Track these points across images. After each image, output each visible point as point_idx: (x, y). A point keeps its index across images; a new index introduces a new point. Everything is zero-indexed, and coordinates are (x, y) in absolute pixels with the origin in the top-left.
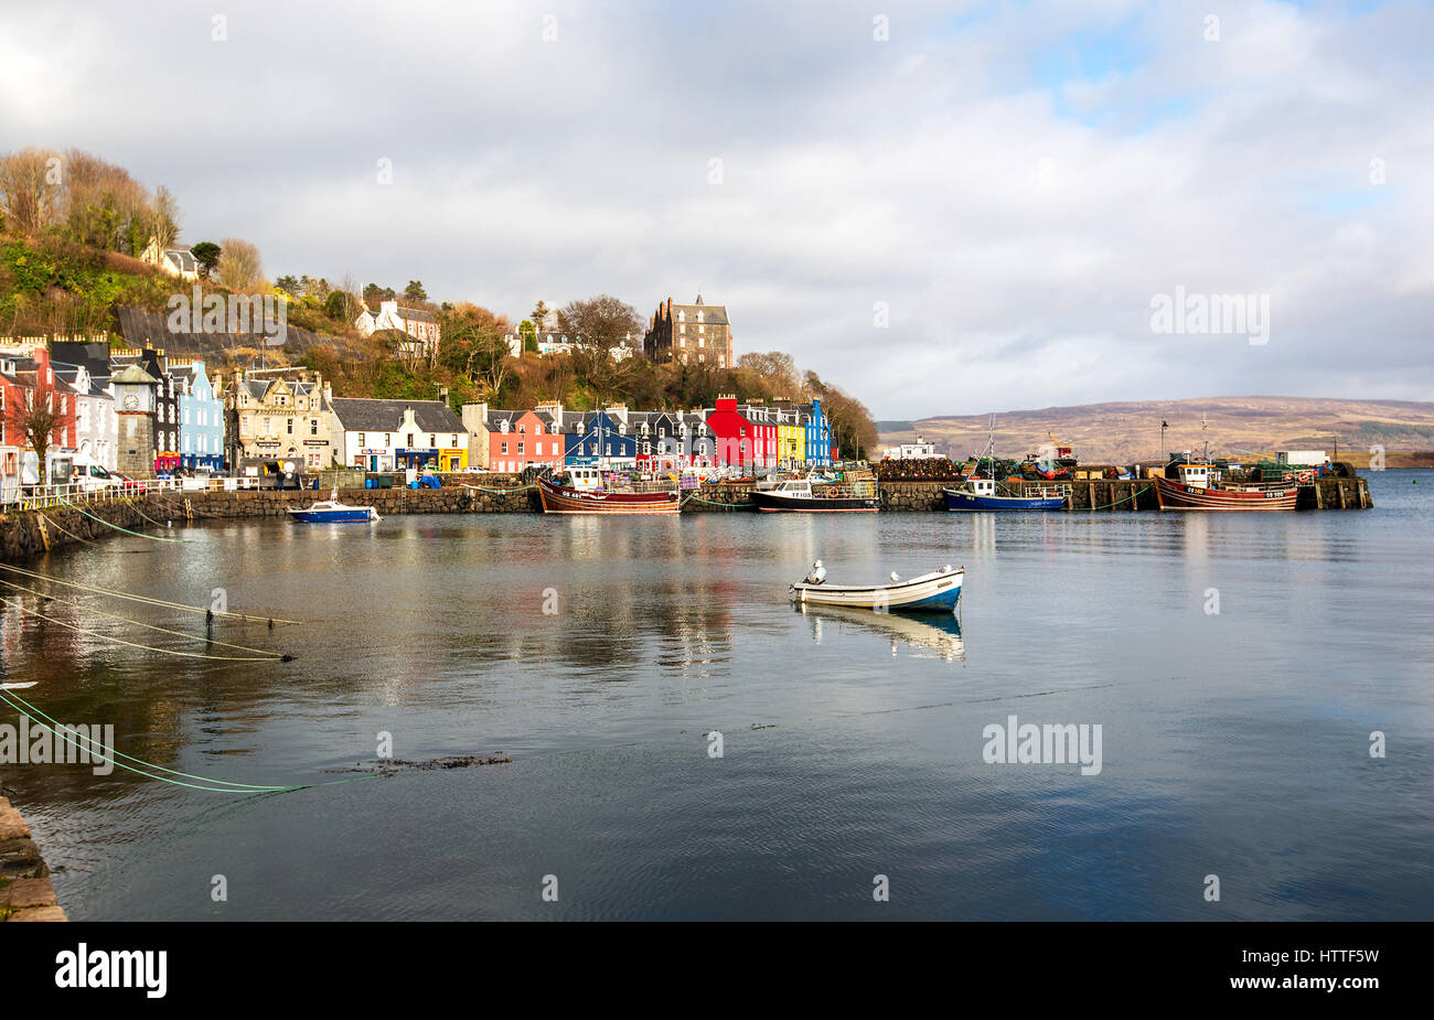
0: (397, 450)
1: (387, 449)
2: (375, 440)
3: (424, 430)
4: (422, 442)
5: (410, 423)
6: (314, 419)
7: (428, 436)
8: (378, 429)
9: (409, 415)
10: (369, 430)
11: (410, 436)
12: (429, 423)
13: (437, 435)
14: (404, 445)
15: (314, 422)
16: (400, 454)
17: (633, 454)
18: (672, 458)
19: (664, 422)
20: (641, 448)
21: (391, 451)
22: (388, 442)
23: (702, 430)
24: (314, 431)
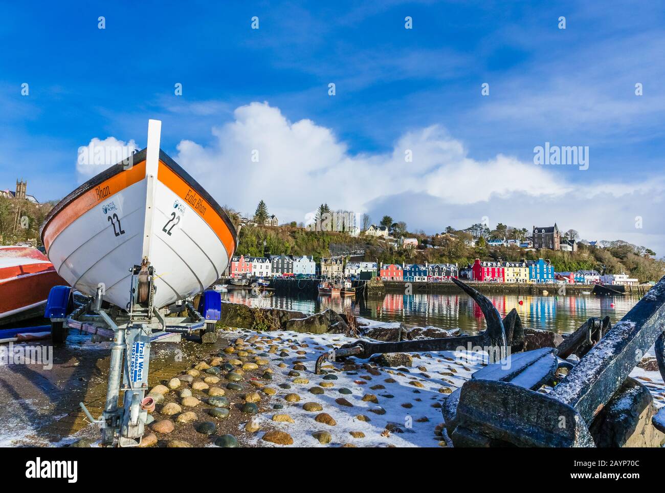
5: (361, 268)
7: (366, 271)
10: (351, 269)
14: (360, 272)
15: (339, 267)
17: (426, 276)
18: (440, 277)
19: (438, 267)
20: (429, 274)
21: (356, 274)
22: (356, 272)
23: (452, 269)
24: (338, 269)
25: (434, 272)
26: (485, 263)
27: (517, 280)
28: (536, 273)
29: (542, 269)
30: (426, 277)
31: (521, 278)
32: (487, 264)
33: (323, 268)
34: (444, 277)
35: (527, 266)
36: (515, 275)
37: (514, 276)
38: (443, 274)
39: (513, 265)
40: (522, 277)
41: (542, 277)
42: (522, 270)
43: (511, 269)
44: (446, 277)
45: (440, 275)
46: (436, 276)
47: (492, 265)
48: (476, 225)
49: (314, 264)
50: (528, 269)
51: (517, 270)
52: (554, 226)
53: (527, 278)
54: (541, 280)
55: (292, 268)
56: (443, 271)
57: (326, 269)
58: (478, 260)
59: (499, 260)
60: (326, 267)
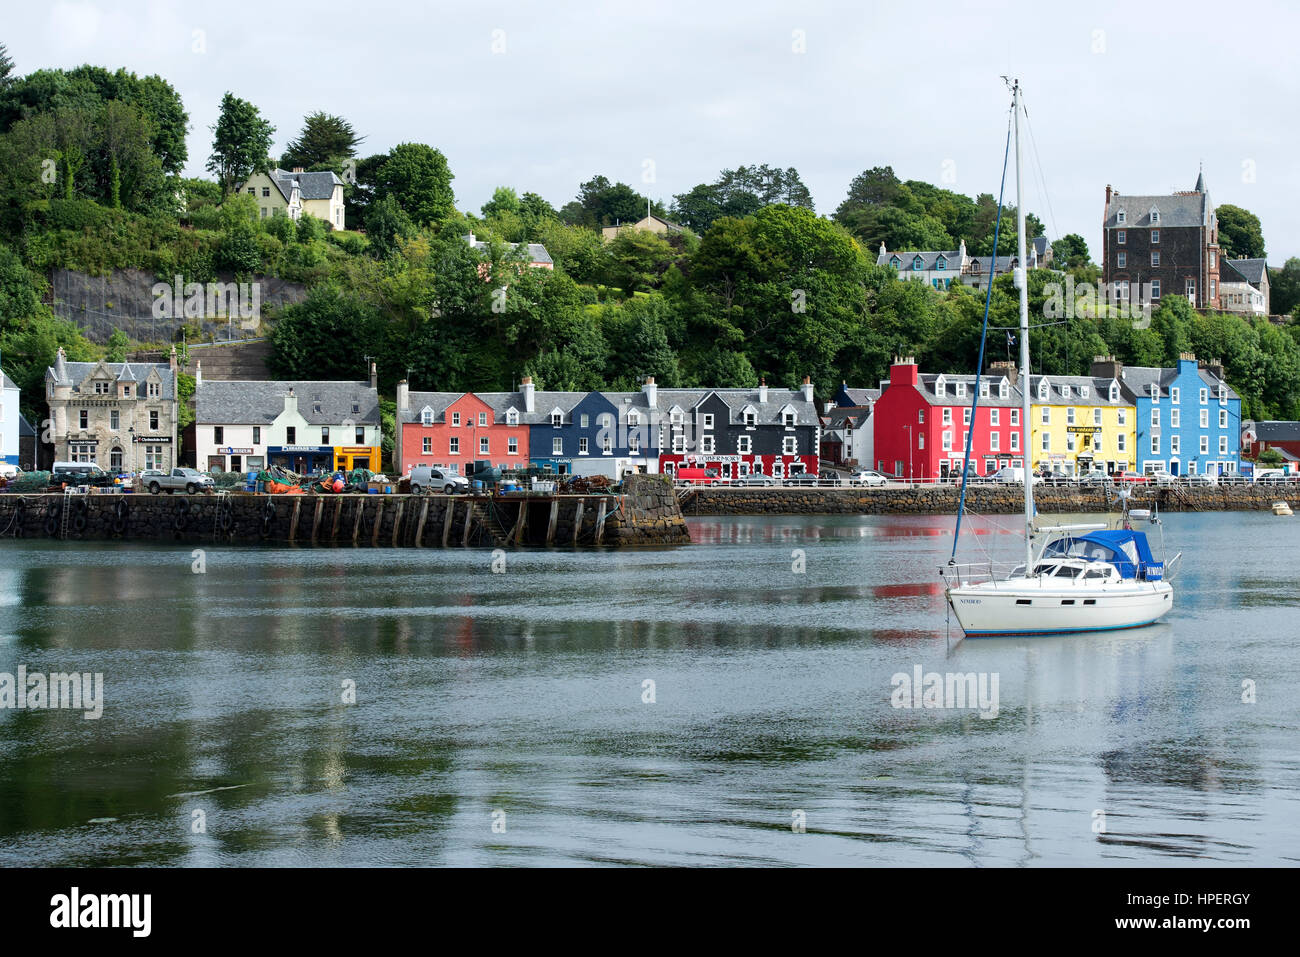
0: (269, 448)
1: (255, 447)
2: (238, 437)
3: (312, 424)
4: (309, 439)
5: (290, 416)
6: (154, 409)
7: (317, 431)
8: (243, 422)
9: (291, 403)
10: (230, 424)
11: (291, 432)
12: (314, 413)
14: (281, 442)
15: (154, 415)
16: (274, 454)
18: (726, 460)
19: (714, 406)
20: (668, 444)
21: (261, 450)
22: (257, 441)
23: (790, 417)
24: (154, 425)
25: (694, 432)
26: (942, 378)
27: (1085, 464)
28: (1167, 430)
29: (1190, 411)
31: (1101, 457)
32: (951, 389)
33: (65, 421)
34: (749, 458)
35: (1129, 397)
36: (1078, 440)
37: (1070, 446)
38: (745, 445)
39: (1066, 390)
40: (1106, 452)
42: (1109, 415)
43: (1059, 415)
44: (758, 460)
45: (726, 446)
47: (973, 390)
48: (742, 171)
50: (1129, 414)
51: (1084, 417)
52: (1192, 188)
53: (1127, 456)
54: (1184, 463)
56: (741, 429)
57: (84, 424)
58: (911, 366)
59: (1003, 364)
60: (84, 414)
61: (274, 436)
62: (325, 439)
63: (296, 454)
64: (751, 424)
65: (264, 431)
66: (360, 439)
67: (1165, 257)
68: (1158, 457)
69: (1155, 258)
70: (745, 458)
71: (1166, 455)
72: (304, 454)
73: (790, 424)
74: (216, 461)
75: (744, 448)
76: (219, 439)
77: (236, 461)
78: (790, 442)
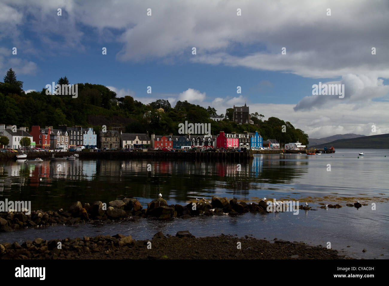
2: (129, 142)
3: (140, 140)
4: (140, 143)
5: (137, 139)
7: (141, 141)
8: (130, 140)
9: (137, 137)
10: (128, 140)
11: (137, 142)
12: (141, 139)
13: (144, 142)
14: (136, 143)
15: (116, 139)
16: (135, 145)
17: (190, 145)
18: (201, 146)
19: (199, 138)
20: (192, 144)
21: (133, 145)
22: (132, 143)
23: (209, 140)
24: (116, 140)
25: (196, 142)
26: (228, 134)
28: (254, 142)
29: (257, 139)
30: (190, 147)
32: (229, 136)
33: (103, 139)
35: (250, 138)
39: (242, 136)
41: (257, 145)
46: (198, 146)
47: (231, 136)
49: (95, 136)
50: (250, 140)
51: (244, 140)
52: (245, 106)
54: (256, 147)
55: (82, 140)
56: (203, 142)
57: (106, 140)
58: (223, 132)
59: (234, 132)
60: (106, 139)
61: (134, 142)
62: (142, 143)
63: (138, 145)
64: (204, 141)
65: (133, 141)
66: (147, 143)
67: (243, 116)
68: (253, 146)
69: (242, 117)
70: (203, 146)
71: (254, 146)
72: (139, 145)
73: (209, 141)
74: (126, 146)
75: (203, 145)
76: (126, 143)
77: (129, 146)
78: (209, 144)
